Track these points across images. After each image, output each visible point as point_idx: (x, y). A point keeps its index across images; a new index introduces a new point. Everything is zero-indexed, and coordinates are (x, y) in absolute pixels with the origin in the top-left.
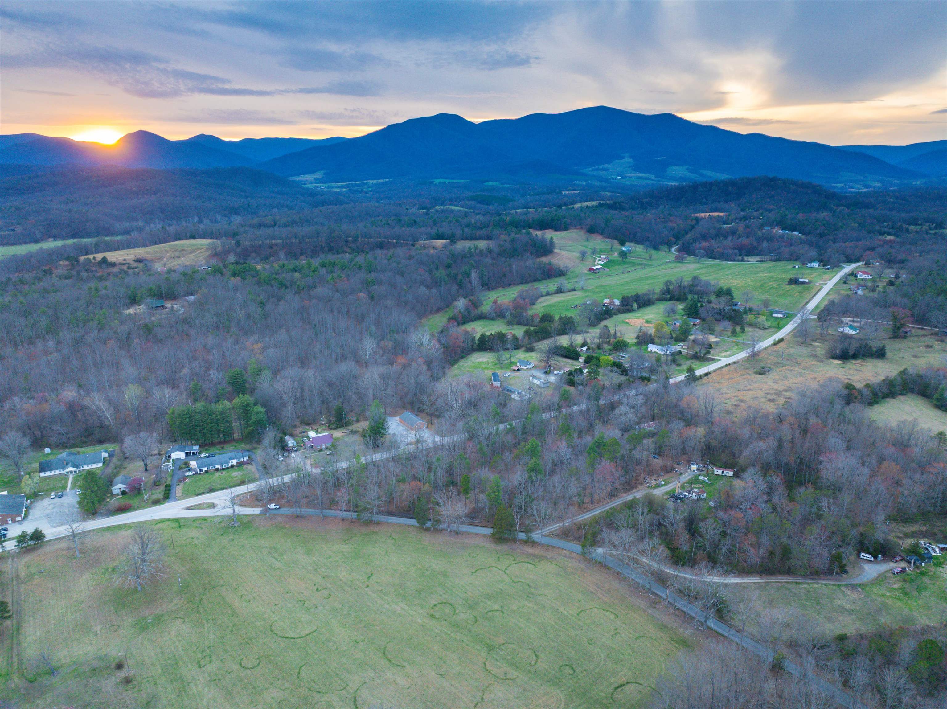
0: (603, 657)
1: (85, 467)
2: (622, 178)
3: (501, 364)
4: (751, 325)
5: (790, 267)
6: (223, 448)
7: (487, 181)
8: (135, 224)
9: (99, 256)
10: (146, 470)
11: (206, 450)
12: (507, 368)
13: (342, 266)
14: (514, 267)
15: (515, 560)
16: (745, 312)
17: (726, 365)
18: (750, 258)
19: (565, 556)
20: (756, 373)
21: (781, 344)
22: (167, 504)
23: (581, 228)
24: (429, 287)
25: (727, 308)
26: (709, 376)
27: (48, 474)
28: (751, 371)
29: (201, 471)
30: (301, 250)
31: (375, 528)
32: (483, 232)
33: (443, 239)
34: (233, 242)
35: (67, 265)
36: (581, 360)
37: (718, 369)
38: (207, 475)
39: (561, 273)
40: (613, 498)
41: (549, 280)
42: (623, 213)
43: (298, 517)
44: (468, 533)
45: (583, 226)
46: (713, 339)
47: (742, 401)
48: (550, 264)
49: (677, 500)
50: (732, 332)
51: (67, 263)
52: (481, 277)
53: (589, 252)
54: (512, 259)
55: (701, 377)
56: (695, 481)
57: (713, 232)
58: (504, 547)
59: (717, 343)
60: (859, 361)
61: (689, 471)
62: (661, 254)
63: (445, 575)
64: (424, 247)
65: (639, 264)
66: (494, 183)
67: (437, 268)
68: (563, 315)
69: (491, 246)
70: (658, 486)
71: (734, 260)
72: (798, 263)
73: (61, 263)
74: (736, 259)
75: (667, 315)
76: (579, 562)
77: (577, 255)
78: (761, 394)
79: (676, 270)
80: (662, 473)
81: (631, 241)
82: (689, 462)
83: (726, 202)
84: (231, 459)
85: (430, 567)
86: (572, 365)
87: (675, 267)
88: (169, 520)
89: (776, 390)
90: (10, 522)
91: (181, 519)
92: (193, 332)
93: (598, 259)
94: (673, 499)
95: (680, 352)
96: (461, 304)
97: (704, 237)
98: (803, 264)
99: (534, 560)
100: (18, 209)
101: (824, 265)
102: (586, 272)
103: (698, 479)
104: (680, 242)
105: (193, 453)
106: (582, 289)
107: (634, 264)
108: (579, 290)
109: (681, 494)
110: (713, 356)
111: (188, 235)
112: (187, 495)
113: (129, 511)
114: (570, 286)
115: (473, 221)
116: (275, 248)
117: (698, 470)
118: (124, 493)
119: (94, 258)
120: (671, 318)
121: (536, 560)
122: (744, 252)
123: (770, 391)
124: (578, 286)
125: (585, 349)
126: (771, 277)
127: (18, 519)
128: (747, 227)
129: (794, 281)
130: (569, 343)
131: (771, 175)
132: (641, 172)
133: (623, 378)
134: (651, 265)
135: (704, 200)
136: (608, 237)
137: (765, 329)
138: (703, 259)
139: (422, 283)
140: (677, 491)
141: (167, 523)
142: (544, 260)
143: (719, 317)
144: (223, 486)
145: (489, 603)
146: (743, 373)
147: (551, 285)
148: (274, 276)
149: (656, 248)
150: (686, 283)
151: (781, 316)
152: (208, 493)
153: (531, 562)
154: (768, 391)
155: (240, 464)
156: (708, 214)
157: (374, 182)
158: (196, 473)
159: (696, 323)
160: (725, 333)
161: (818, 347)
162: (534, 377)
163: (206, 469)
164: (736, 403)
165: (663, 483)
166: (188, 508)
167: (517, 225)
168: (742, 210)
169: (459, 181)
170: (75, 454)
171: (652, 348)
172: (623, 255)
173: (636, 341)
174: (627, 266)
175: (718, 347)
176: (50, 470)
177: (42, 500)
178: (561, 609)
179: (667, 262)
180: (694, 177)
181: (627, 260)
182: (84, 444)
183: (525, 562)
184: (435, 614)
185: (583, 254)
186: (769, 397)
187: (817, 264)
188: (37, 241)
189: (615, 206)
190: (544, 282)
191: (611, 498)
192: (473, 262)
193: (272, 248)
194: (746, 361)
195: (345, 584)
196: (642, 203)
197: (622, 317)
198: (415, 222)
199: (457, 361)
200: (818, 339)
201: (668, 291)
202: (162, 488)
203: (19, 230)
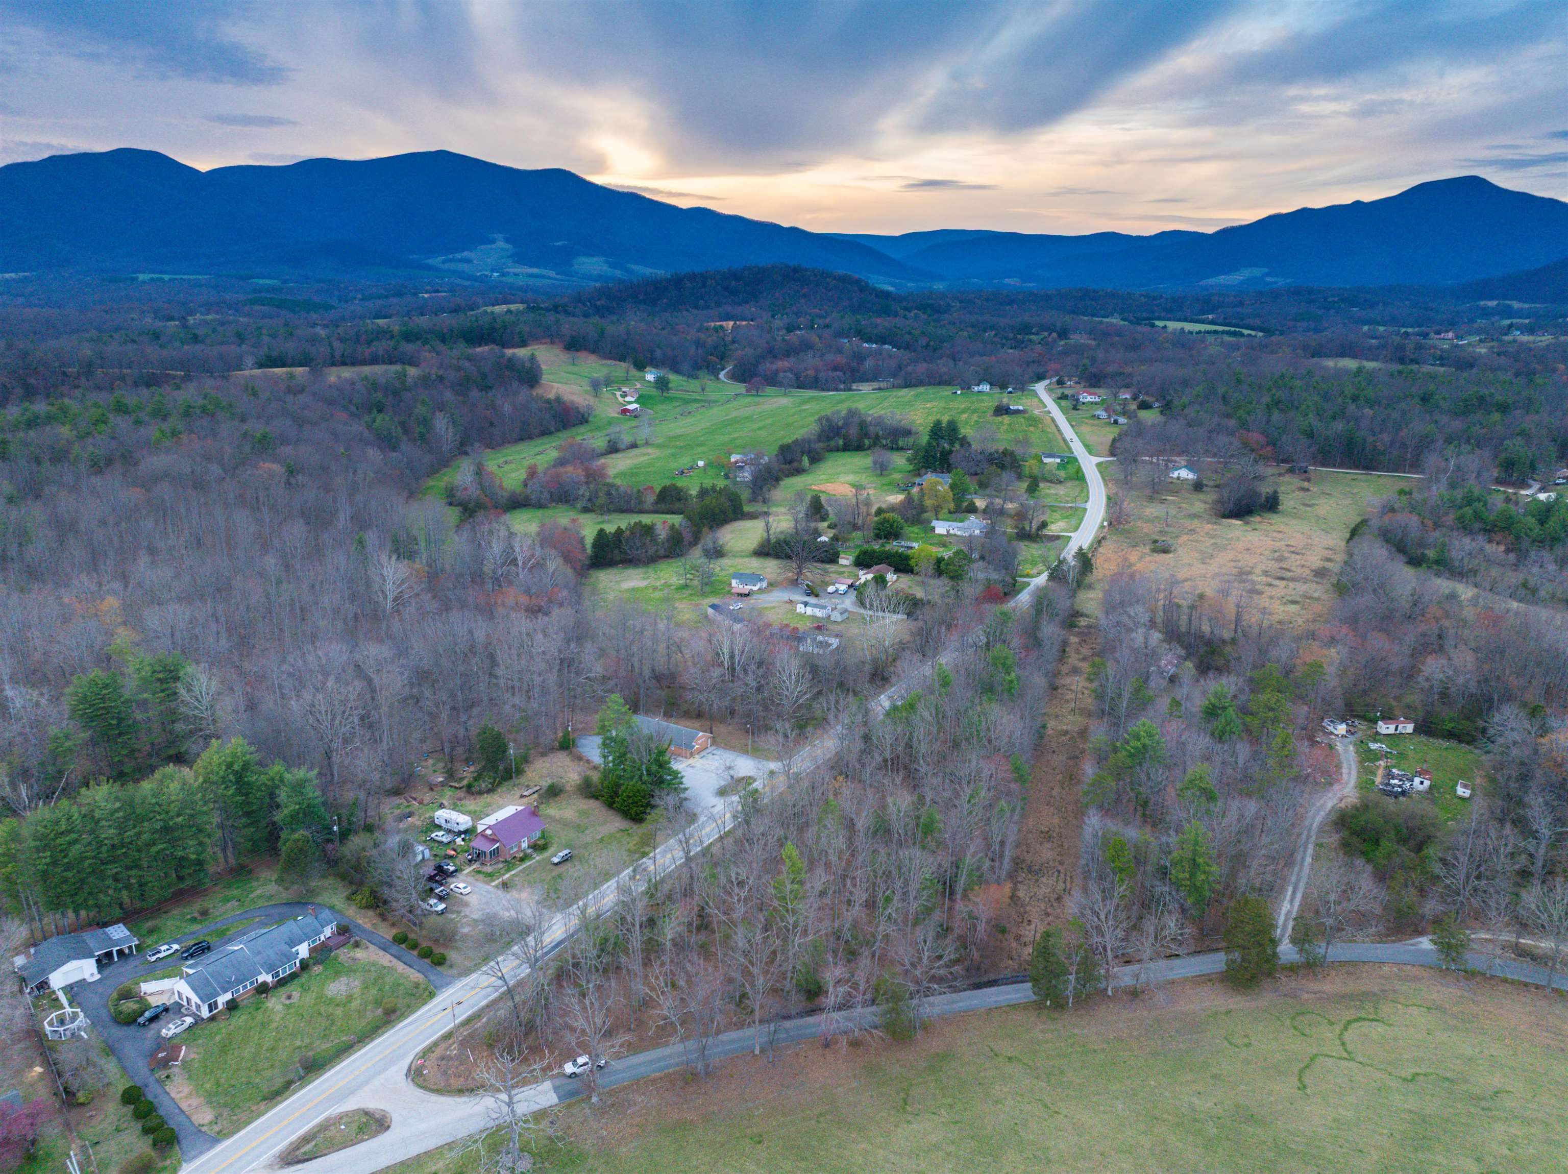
5: (947, 393)
6: (204, 913)
11: (155, 929)
17: (1096, 544)
19: (1401, 978)
20: (1154, 551)
28: (1144, 549)
29: (212, 1008)
31: (934, 1044)
36: (845, 560)
39: (582, 418)
43: (691, 1076)
56: (1369, 754)
61: (1336, 737)
62: (711, 384)
63: (1251, 1118)
65: (695, 401)
70: (1329, 778)
71: (837, 390)
72: (949, 387)
74: (840, 387)
76: (1441, 984)
77: (584, 386)
83: (739, 305)
84: (293, 943)
94: (1388, 798)
98: (965, 389)
101: (1000, 387)
102: (620, 415)
103: (1371, 750)
104: (728, 365)
105: (120, 953)
108: (646, 445)
109: (1390, 784)
117: (1348, 731)
121: (1368, 1007)
122: (842, 375)
124: (634, 438)
132: (530, 266)
134: (716, 402)
136: (609, 358)
140: (1372, 780)
144: (336, 1040)
146: (1137, 553)
151: (1058, 461)
152: (303, 1080)
155: (321, 953)
158: (199, 1021)
163: (228, 996)
166: (291, 1160)
171: (942, 527)
179: (735, 396)
183: (1356, 1020)
185: (596, 387)
187: (988, 387)
202: (113, 1109)
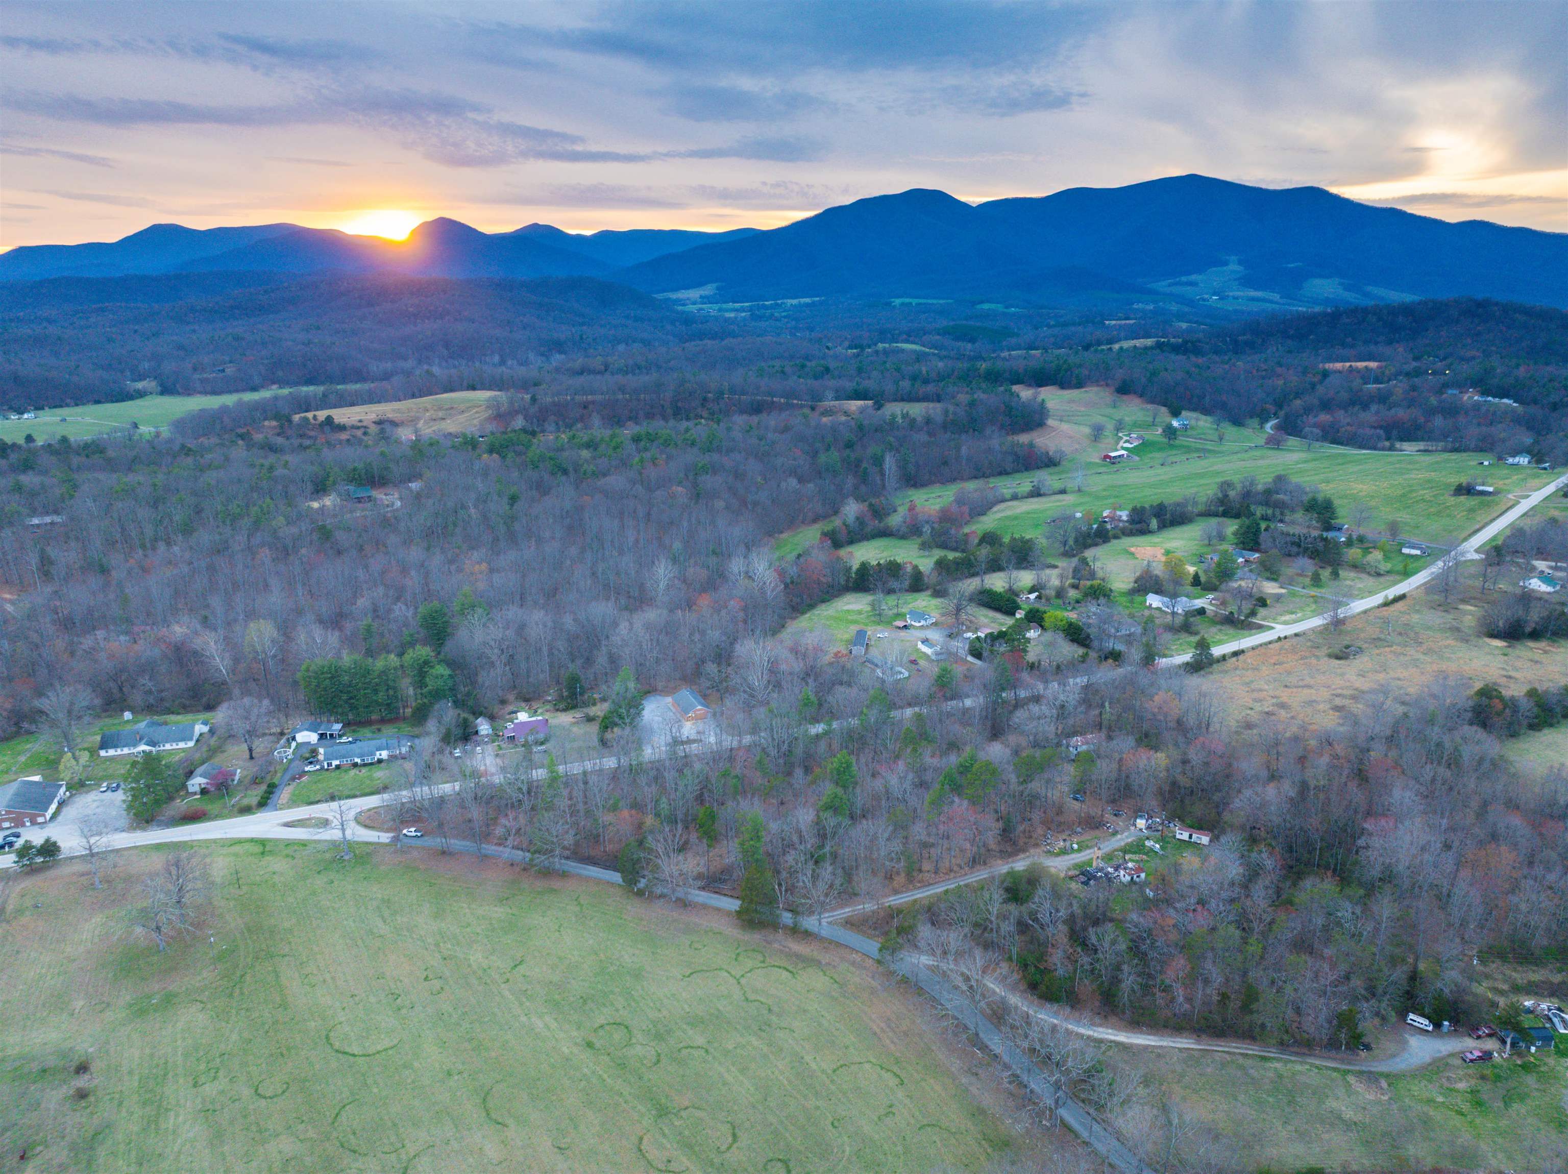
0: (847, 1153)
1: (168, 746)
2: (1221, 299)
3: (879, 617)
4: (1355, 567)
5: (1475, 463)
6: (378, 730)
7: (982, 302)
8: (401, 364)
9: (322, 415)
10: (252, 758)
11: (354, 731)
12: (889, 623)
13: (666, 441)
14: (964, 450)
15: (763, 962)
16: (1349, 543)
17: (1279, 639)
18: (1406, 445)
19: (853, 963)
20: (1330, 656)
21: (1399, 605)
22: (259, 815)
23: (1107, 385)
24: (801, 480)
25: (1315, 533)
26: (1241, 657)
27: (112, 752)
28: (1325, 650)
29: (329, 765)
30: (631, 411)
31: (556, 884)
32: (930, 388)
33: (865, 399)
34: (527, 397)
35: (275, 427)
36: (1019, 615)
37: (1261, 645)
38: (338, 772)
39: (1050, 462)
40: (978, 867)
41: (1026, 474)
42: (1193, 358)
43: (444, 853)
44: (705, 906)
45: (1109, 382)
46: (1271, 588)
47: (1283, 706)
48: (1031, 445)
49: (1089, 880)
50: (1312, 579)
51: (274, 423)
52: (902, 466)
53: (1110, 426)
54: (964, 437)
55: (1224, 658)
56: (1137, 847)
57: (1344, 396)
58: (755, 937)
59: (1278, 598)
60: (1543, 644)
61: (1132, 828)
62: (1245, 432)
63: (637, 975)
64: (827, 412)
65: (1197, 450)
66: (993, 306)
67: (828, 448)
68: (1017, 536)
69: (931, 411)
70: (1064, 852)
71: (1375, 448)
72: (1490, 455)
73: (266, 423)
74: (1380, 445)
75: (1206, 542)
76: (873, 977)
77: (1087, 430)
78: (1325, 694)
79: (1260, 463)
80: (1079, 829)
81: (1194, 410)
82: (1137, 813)
83: (1390, 342)
84: (379, 749)
85: (619, 959)
86: (1002, 624)
87: (1262, 458)
88: (252, 840)
89: (1356, 689)
90: (28, 824)
91: (270, 840)
92: (393, 539)
93: (1125, 438)
94: (1083, 878)
95: (1202, 612)
96: (852, 509)
97: (1326, 405)
98: (1500, 458)
99: (797, 964)
100: (237, 338)
101: (1540, 461)
102: (1097, 461)
103: (1144, 846)
104: (1282, 413)
105: (331, 735)
106: (1079, 490)
107: (1188, 450)
108: (1073, 492)
109: (1101, 870)
110: (1264, 619)
111: (465, 384)
112: (294, 802)
113: (202, 822)
114: (1057, 485)
115: (924, 370)
116: (591, 407)
117: (1149, 828)
118: (204, 792)
119: (315, 417)
120: (1210, 549)
121: (800, 966)
122: (1395, 432)
123: (1345, 692)
124: (1070, 485)
125: (1033, 596)
126: (1429, 481)
127: (40, 820)
128: (1414, 388)
129: (1465, 490)
130: (1007, 586)
131: (1480, 296)
132: (1256, 290)
133: (1081, 651)
134: (1219, 452)
135: (1349, 340)
136: (1152, 401)
137: (1379, 575)
138: (1318, 444)
139: (793, 472)
140: (1094, 864)
141: (247, 846)
142: (1024, 438)
143: (1295, 549)
144: (353, 792)
145: (690, 1032)
146: (1307, 654)
147: (1024, 483)
148: (552, 454)
149: (1237, 422)
150: (1260, 487)
151: (1418, 552)
152: (327, 801)
153: (790, 968)
154: (1339, 691)
155: (392, 758)
156: (1348, 364)
157: (795, 302)
158: (322, 768)
159: (1252, 559)
160: (1301, 579)
161: (1465, 613)
162: (925, 641)
163: (337, 762)
164: (1271, 708)
165: (1075, 846)
166: (287, 825)
167: (994, 378)
168: (1416, 359)
169: (935, 301)
170: (160, 725)
171: (1154, 600)
172: (1170, 432)
173: (1131, 585)
174: (1174, 452)
175: (1278, 605)
176: (115, 747)
177: (87, 792)
178: (808, 1058)
179: (1251, 448)
180: (1352, 298)
181: (1177, 442)
182: (185, 709)
183: (780, 967)
184: (595, 1040)
185: (1097, 432)
186: (1338, 702)
187: (1526, 460)
188: (254, 389)
189: (1188, 347)
190: (1018, 475)
191: (973, 867)
192: (892, 439)
193: (585, 407)
194: (1321, 632)
195: (474, 972)
196: (1236, 342)
197: (1126, 541)
198: (827, 370)
199: (812, 607)
200: (1475, 598)
201: (1223, 500)
202: (264, 787)
203: (230, 370)
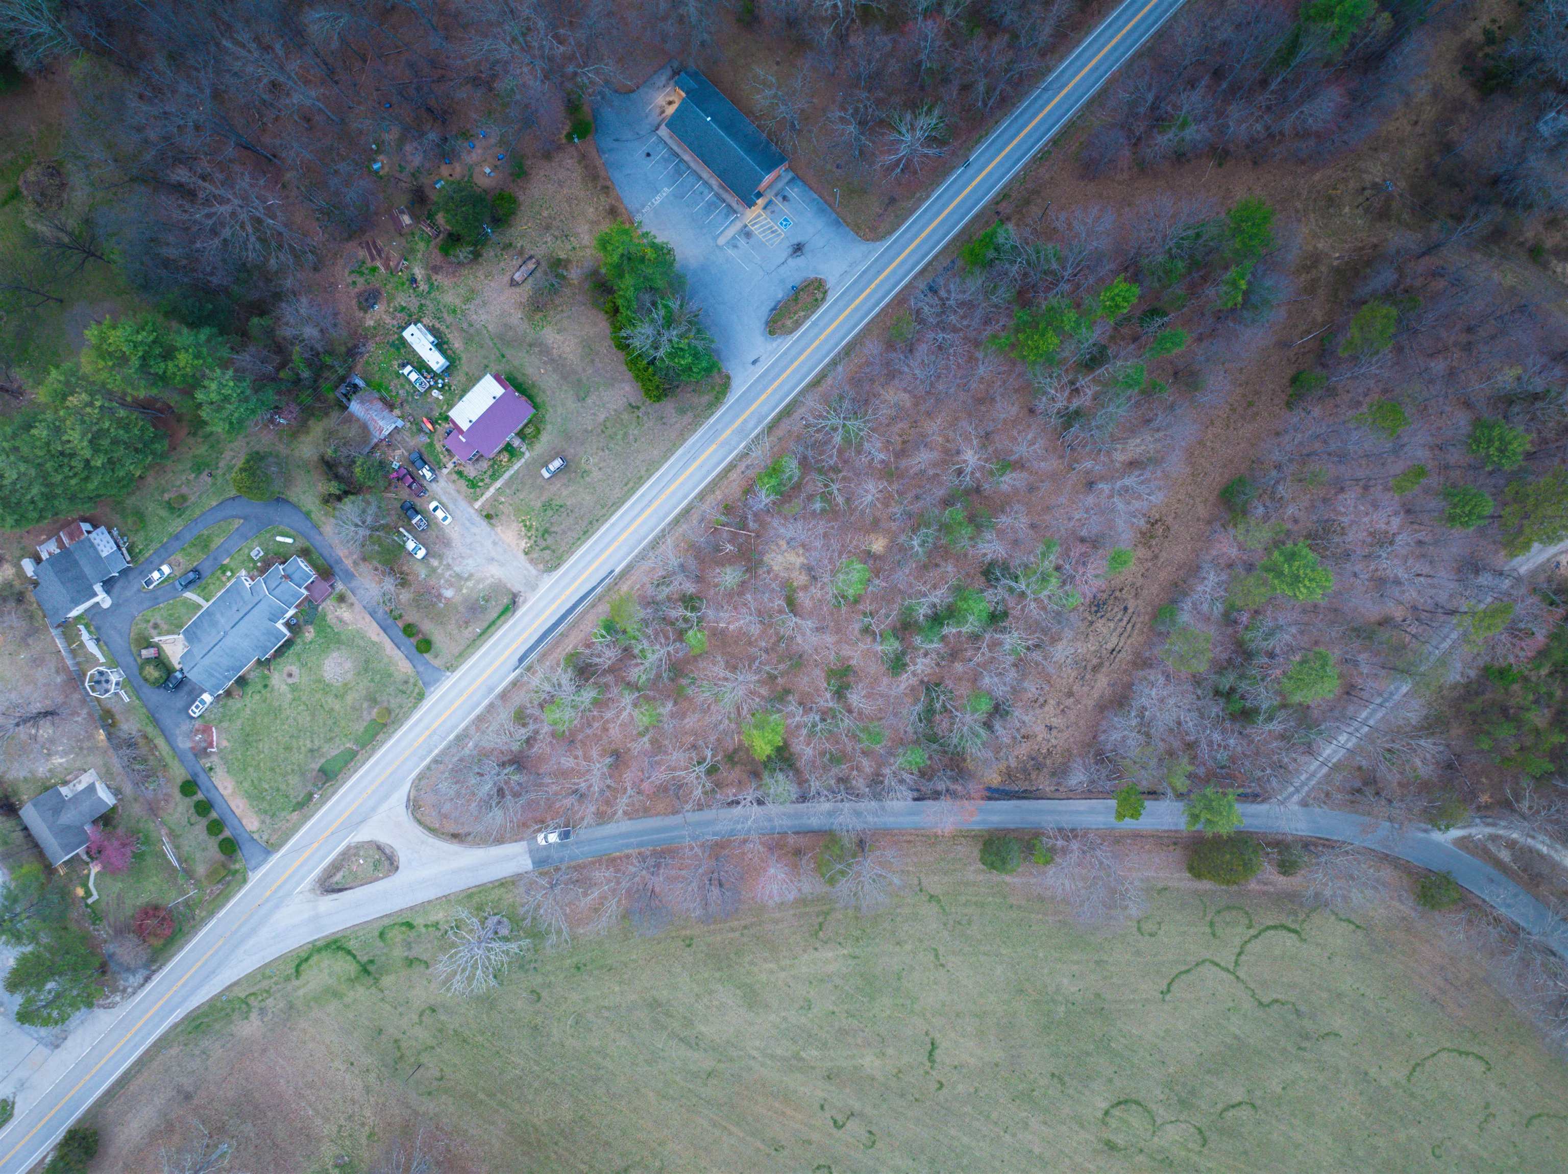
15: (1250, 925)
19: (1365, 879)
22: (253, 878)
85: (1058, 990)
88: (316, 951)
99: (1295, 914)
105: (122, 574)
112: (274, 818)
113: (184, 934)
121: (1302, 915)
141: (323, 963)
144: (339, 745)
145: (1221, 1085)
153: (1289, 922)
166: (329, 888)
178: (1373, 1072)
183: (1275, 927)
184: (1113, 1138)
195: (887, 1087)
